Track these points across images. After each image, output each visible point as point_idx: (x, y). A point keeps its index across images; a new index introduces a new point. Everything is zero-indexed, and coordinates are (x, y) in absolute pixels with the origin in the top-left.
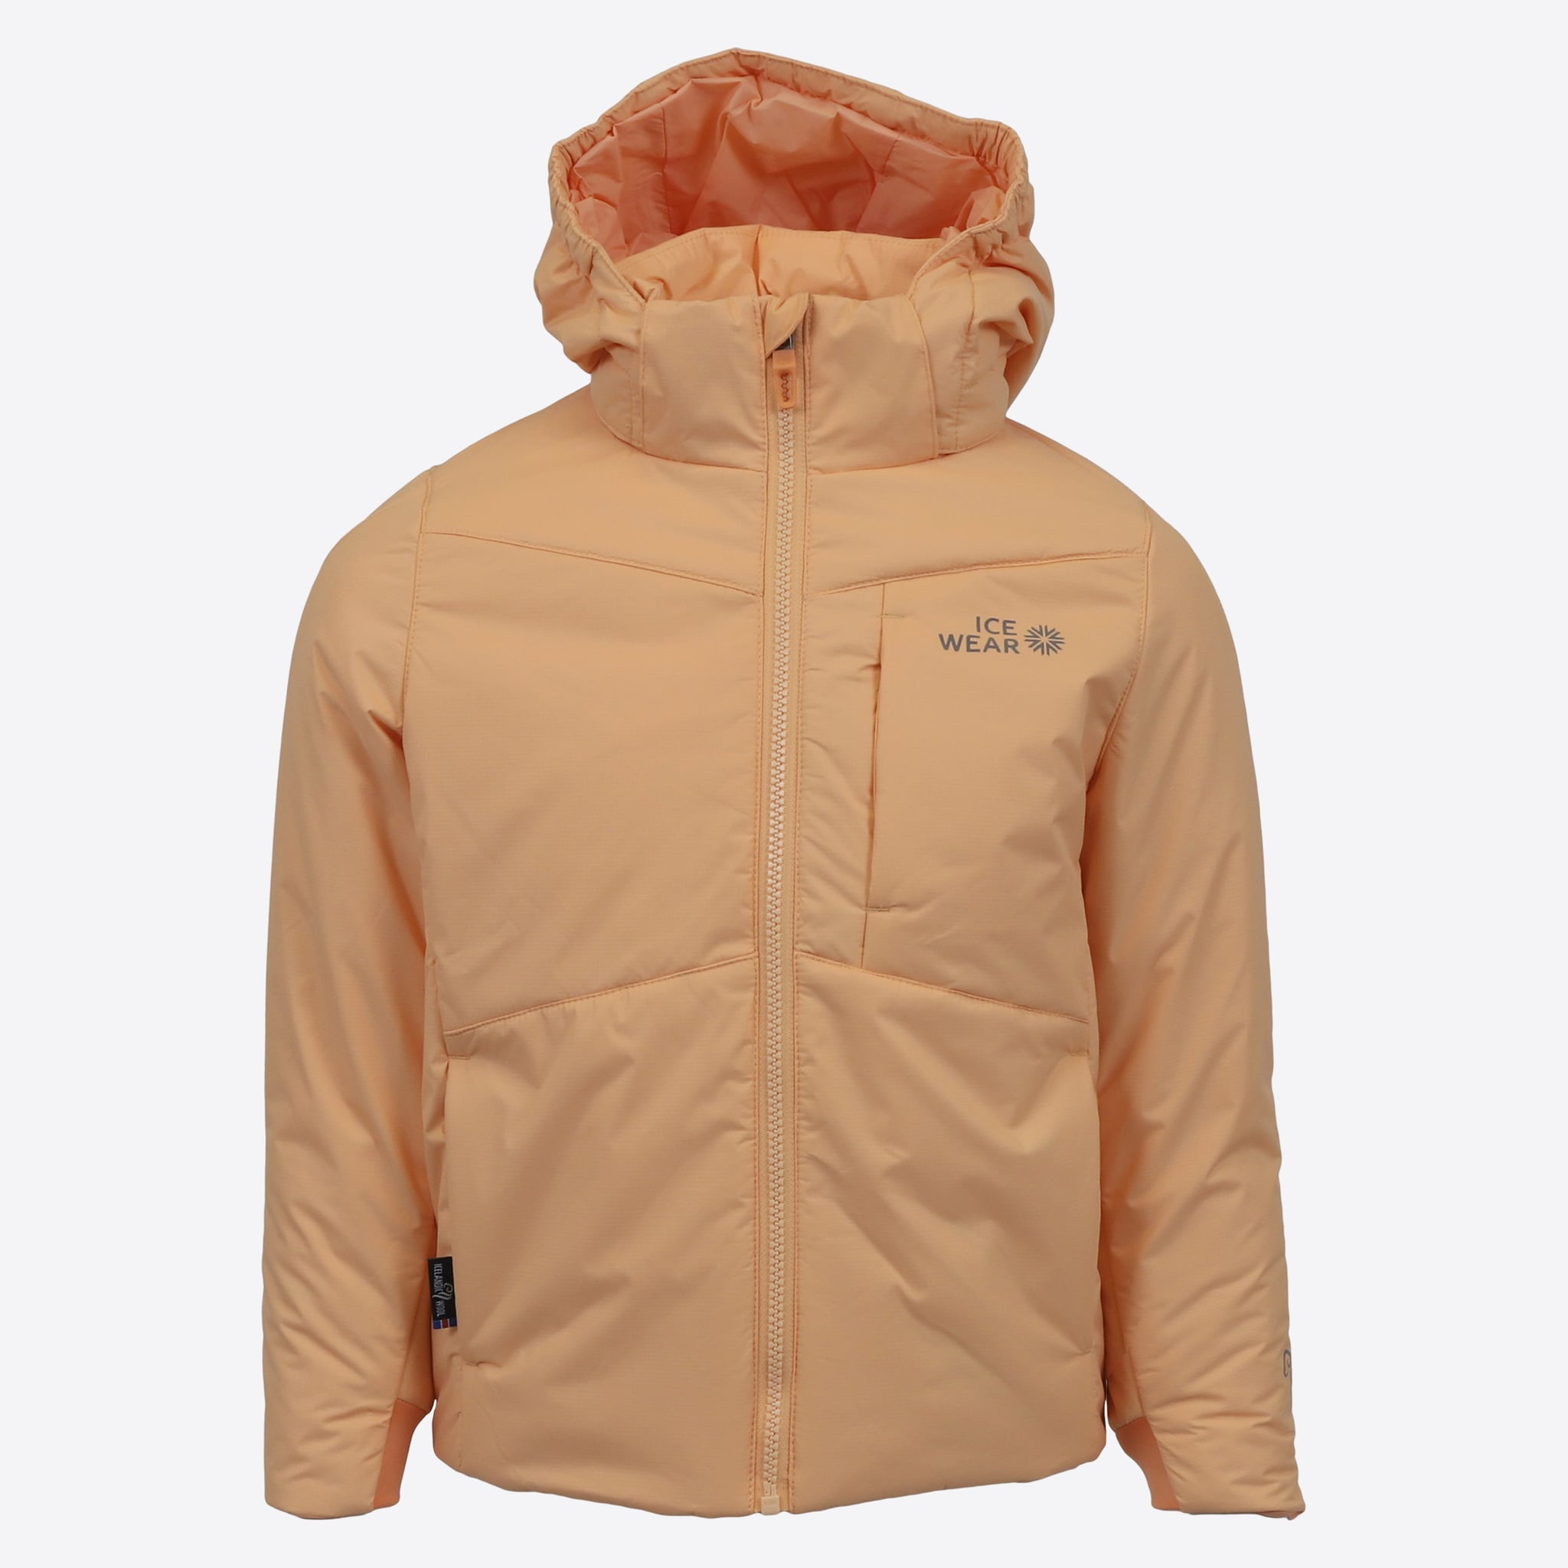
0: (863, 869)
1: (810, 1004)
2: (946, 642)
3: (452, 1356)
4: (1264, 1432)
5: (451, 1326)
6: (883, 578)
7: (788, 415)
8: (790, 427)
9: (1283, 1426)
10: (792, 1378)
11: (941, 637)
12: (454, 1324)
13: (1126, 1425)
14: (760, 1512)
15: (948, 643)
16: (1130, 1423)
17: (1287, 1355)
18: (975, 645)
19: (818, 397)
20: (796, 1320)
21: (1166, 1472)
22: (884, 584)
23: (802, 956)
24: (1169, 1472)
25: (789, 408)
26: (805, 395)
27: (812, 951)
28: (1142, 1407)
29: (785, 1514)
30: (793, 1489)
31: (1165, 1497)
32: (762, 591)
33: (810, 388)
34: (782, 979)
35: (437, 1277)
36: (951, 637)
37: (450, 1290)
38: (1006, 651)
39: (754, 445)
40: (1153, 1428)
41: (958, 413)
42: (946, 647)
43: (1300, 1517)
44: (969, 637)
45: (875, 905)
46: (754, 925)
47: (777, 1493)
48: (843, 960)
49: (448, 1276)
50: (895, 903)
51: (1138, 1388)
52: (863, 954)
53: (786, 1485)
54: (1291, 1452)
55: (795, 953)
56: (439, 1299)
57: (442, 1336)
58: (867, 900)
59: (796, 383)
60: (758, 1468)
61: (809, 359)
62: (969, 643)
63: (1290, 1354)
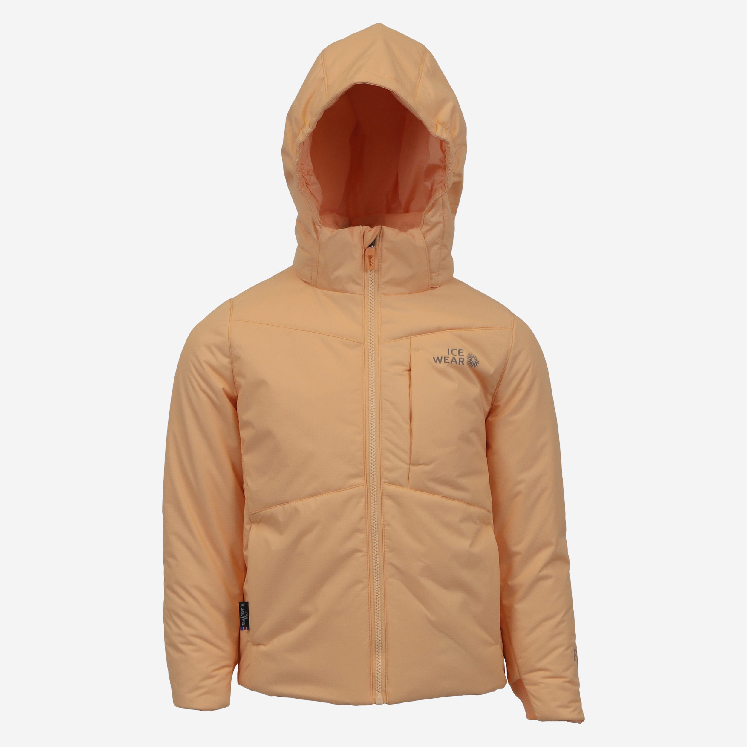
0: (408, 450)
1: (388, 502)
2: (436, 360)
3: (248, 642)
4: (568, 685)
5: (247, 630)
6: (410, 335)
7: (372, 273)
8: (373, 278)
9: (575, 682)
10: (385, 651)
11: (434, 358)
12: (248, 629)
13: (514, 682)
14: (375, 704)
15: (437, 360)
16: (515, 682)
17: (575, 651)
18: (448, 360)
19: (384, 266)
20: (386, 628)
21: (530, 702)
22: (410, 338)
23: (384, 484)
24: (532, 703)
25: (372, 270)
26: (379, 265)
27: (388, 482)
28: (520, 675)
29: (385, 705)
30: (388, 694)
31: (531, 715)
32: (363, 341)
33: (381, 262)
34: (377, 493)
35: (242, 610)
36: (438, 358)
37: (247, 615)
38: (459, 364)
39: (359, 284)
40: (524, 684)
41: (439, 271)
42: (436, 362)
43: (583, 723)
44: (445, 358)
45: (413, 463)
46: (364, 472)
47: (382, 696)
48: (400, 485)
49: (247, 609)
50: (420, 463)
51: (518, 666)
52: (408, 483)
53: (385, 693)
54: (578, 694)
55: (382, 483)
56: (243, 619)
57: (244, 633)
58: (410, 461)
59: (375, 261)
60: (374, 686)
61: (381, 251)
62: (445, 360)
63: (576, 651)
